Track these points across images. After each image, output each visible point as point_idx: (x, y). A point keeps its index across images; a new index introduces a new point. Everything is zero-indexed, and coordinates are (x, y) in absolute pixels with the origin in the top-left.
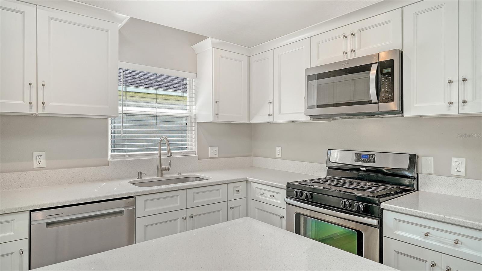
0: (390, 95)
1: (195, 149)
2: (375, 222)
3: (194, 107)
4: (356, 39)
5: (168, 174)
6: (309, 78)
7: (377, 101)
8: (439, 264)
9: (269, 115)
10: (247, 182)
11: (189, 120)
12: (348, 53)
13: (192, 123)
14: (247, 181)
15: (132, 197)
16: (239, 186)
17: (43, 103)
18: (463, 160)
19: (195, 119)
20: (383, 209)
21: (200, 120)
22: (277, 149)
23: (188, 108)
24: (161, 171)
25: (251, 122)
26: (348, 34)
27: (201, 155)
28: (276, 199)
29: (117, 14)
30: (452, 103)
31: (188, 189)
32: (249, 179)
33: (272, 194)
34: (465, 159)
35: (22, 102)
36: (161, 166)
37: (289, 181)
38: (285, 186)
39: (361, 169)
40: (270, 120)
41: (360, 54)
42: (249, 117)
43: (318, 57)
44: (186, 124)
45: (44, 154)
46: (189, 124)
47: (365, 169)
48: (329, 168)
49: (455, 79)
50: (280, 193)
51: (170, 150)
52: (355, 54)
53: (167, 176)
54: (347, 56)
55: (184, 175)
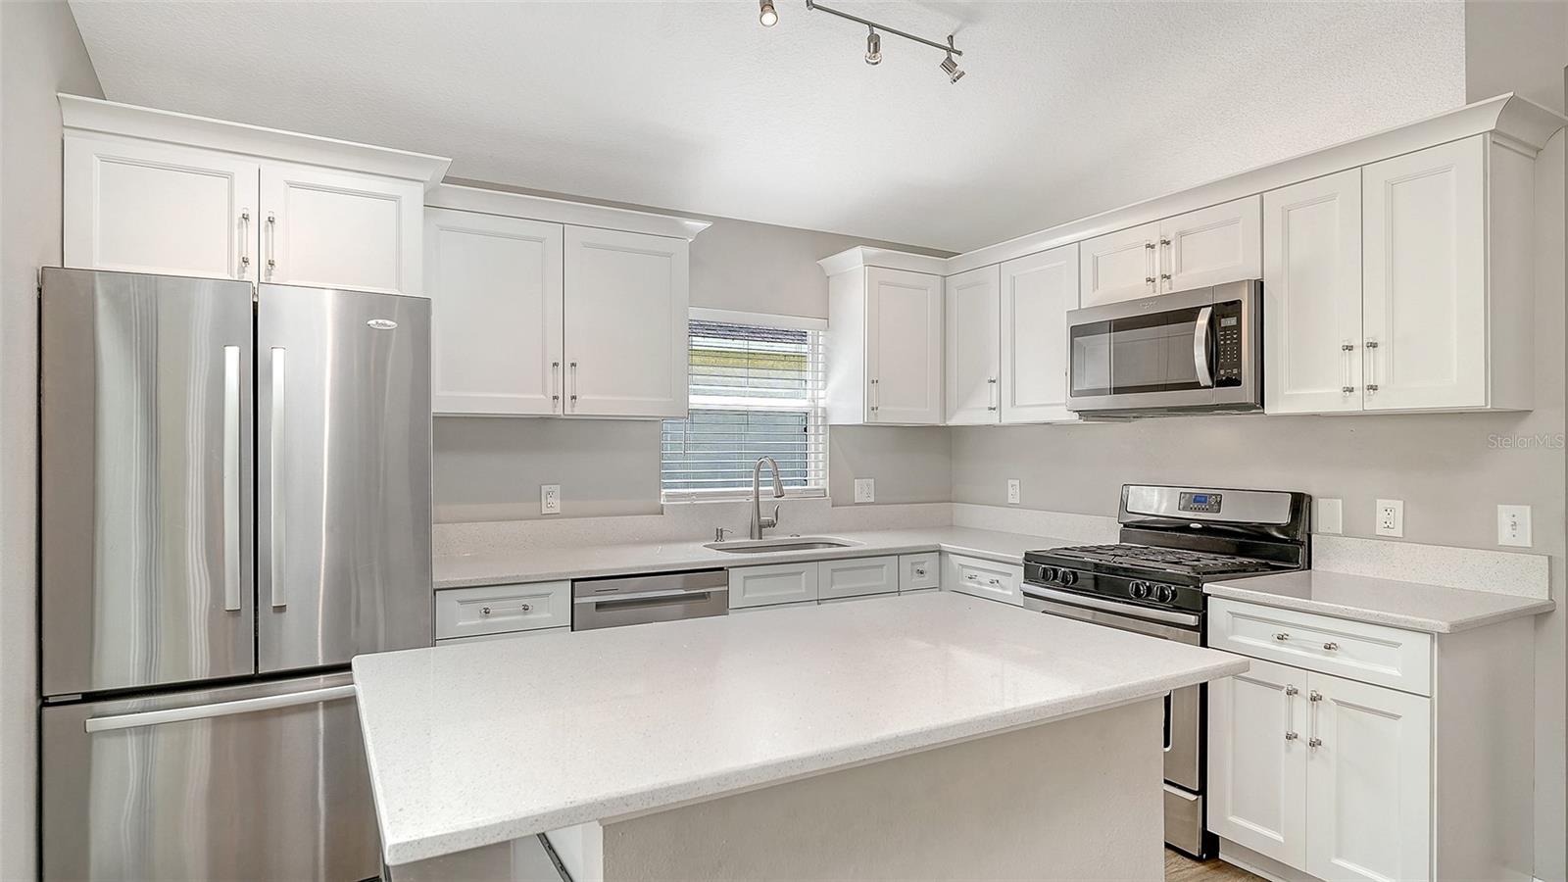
0: (1235, 371)
1: (824, 484)
2: (1192, 620)
3: (822, 394)
4: (1173, 251)
5: (772, 534)
6: (1077, 332)
7: (1211, 384)
8: (1326, 697)
9: (990, 409)
10: (940, 554)
11: (811, 421)
12: (1158, 281)
13: (817, 427)
14: (940, 552)
15: (721, 569)
16: (923, 563)
17: (574, 398)
18: (1399, 505)
19: (825, 418)
20: (1210, 595)
21: (834, 421)
22: (1010, 486)
23: (809, 393)
24: (760, 527)
25: (950, 423)
26: (1156, 240)
27: (839, 498)
28: (1002, 587)
29: (687, 223)
30: (1351, 390)
31: (821, 560)
32: (945, 546)
33: (996, 577)
34: (1402, 502)
35: (542, 396)
36: (759, 518)
37: (1030, 550)
38: (1020, 558)
39: (1191, 525)
40: (993, 419)
41: (1180, 284)
42: (944, 412)
43: (1096, 286)
44: (805, 430)
45: (557, 488)
46: (811, 430)
47: (1200, 526)
48: (1125, 526)
49: (1357, 342)
50: (1010, 575)
51: (780, 485)
52: (1171, 284)
53: (771, 537)
54: (1154, 287)
55: (804, 537)
